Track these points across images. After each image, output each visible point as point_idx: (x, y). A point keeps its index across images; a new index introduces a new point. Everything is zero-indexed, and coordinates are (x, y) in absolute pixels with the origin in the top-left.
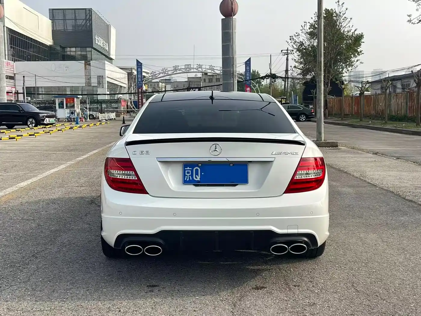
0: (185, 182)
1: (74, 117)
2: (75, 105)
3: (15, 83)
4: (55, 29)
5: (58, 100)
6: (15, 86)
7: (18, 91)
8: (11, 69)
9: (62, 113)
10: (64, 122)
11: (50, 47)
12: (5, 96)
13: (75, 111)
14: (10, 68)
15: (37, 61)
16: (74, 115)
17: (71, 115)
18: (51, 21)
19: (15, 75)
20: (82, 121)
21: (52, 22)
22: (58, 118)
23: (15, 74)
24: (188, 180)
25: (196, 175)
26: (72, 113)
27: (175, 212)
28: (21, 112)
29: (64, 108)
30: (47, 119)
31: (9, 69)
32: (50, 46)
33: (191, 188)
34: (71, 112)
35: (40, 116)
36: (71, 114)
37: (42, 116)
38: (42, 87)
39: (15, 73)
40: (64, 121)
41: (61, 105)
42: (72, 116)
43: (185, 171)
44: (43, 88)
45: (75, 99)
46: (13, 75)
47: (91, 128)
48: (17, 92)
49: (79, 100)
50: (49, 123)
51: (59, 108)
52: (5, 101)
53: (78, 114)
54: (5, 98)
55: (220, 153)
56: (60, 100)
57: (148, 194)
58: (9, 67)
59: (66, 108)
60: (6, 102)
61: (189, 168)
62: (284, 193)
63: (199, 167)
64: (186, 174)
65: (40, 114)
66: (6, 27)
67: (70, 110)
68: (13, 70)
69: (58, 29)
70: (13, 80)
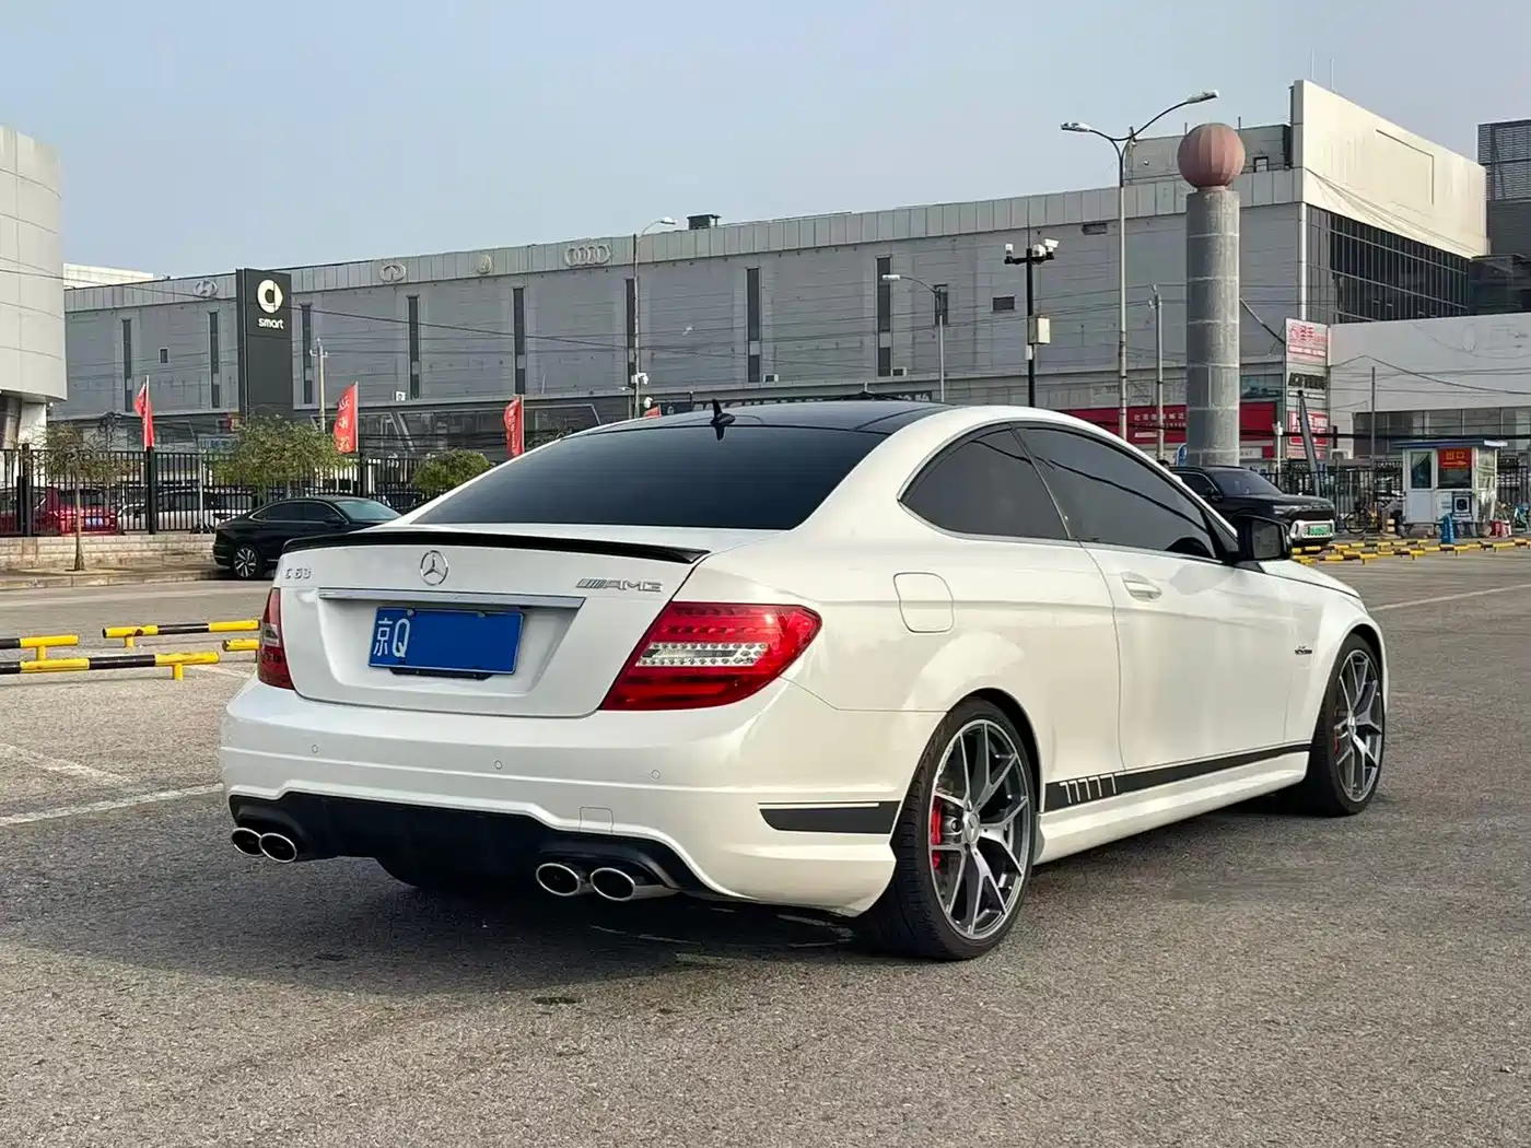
0: (375, 661)
1: (1469, 519)
2: (1476, 476)
3: (1327, 401)
4: (1499, 196)
5: (1409, 456)
6: (1327, 409)
7: (1335, 428)
8: (1315, 353)
9: (1426, 505)
10: (1429, 537)
11: (1477, 263)
12: (1233, 445)
13: (1471, 496)
14: (1312, 349)
15: (1421, 317)
16: (1467, 510)
17: (1457, 511)
18: (1483, 168)
19: (1328, 372)
20: (1499, 533)
21: (1488, 174)
22: (1409, 521)
23: (1328, 369)
24: (379, 654)
25: (398, 641)
26: (1462, 505)
27: (317, 743)
28: (1213, 497)
29: (1430, 487)
30: (1301, 523)
31: (1308, 351)
32: (1473, 263)
33: (385, 680)
34: (1456, 499)
35: (1277, 512)
36: (1459, 508)
37: (1282, 513)
38: (1424, 411)
39: (1329, 364)
40: (1430, 533)
41: (1421, 477)
42: (1462, 517)
43: (377, 626)
44: (1427, 415)
45: (1477, 456)
46: (1320, 372)
47: (1459, 557)
48: (1332, 432)
49: (1493, 459)
50: (1307, 536)
51: (1413, 487)
52: (1233, 460)
53: (1484, 510)
54: (1234, 453)
55: (445, 577)
56: (1418, 458)
57: (293, 688)
58: (1309, 343)
59: (1439, 488)
60: (1238, 465)
61: (389, 620)
62: (600, 708)
63: (407, 618)
64: (379, 638)
65: (1275, 507)
66: (1307, 204)
67: (1454, 493)
68: (1323, 354)
69: (1508, 196)
70: (1320, 391)
